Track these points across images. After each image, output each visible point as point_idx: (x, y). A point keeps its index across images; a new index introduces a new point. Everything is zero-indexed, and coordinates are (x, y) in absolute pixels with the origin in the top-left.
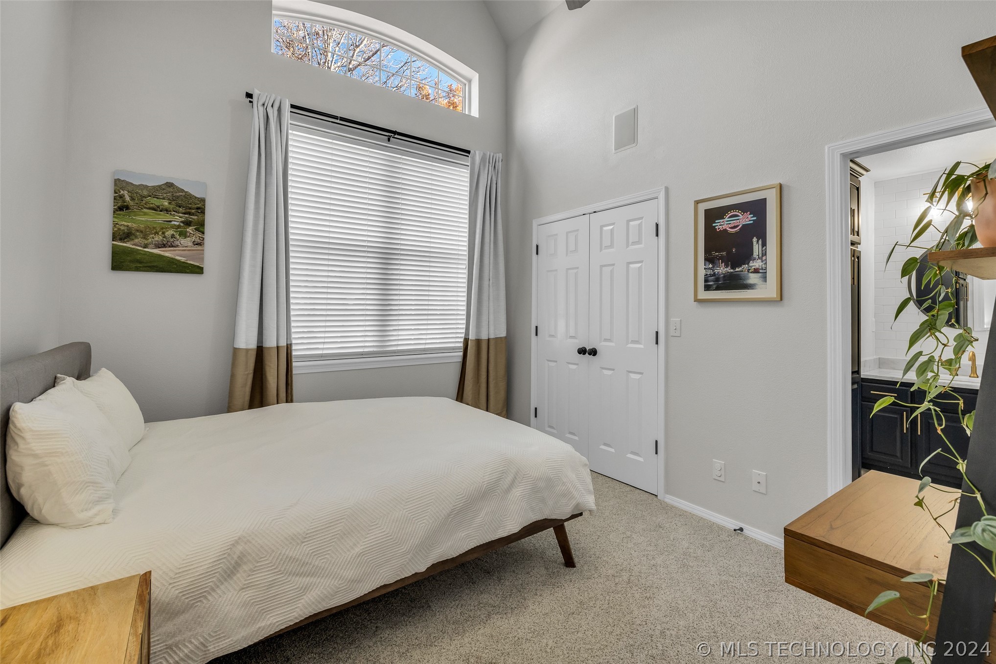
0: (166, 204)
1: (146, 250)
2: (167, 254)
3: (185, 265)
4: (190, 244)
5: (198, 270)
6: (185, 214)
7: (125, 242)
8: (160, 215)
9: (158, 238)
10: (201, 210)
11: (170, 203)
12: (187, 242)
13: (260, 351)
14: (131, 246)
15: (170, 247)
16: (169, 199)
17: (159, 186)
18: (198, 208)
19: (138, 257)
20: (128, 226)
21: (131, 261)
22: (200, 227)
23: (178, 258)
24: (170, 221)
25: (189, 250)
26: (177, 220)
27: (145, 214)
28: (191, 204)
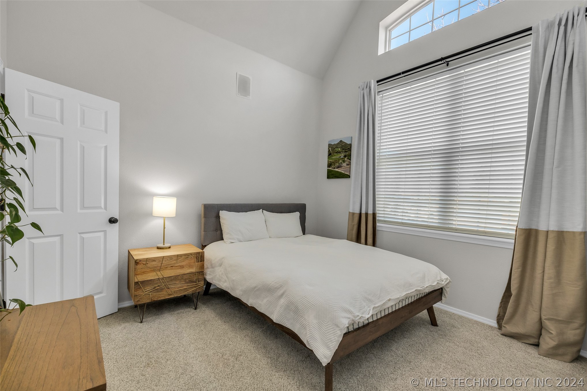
0: (340, 149)
1: (334, 170)
2: (339, 171)
3: (344, 174)
4: (346, 165)
5: (348, 177)
6: (344, 152)
7: (330, 168)
8: (338, 155)
9: (337, 164)
10: (350, 149)
11: (341, 149)
12: (344, 164)
13: (360, 214)
14: (332, 169)
15: (340, 167)
16: (341, 148)
17: (338, 143)
18: (348, 149)
19: (333, 173)
20: (330, 161)
21: (331, 175)
22: (349, 157)
23: (342, 172)
24: (340, 157)
25: (345, 168)
26: (342, 155)
27: (335, 155)
28: (346, 147)
